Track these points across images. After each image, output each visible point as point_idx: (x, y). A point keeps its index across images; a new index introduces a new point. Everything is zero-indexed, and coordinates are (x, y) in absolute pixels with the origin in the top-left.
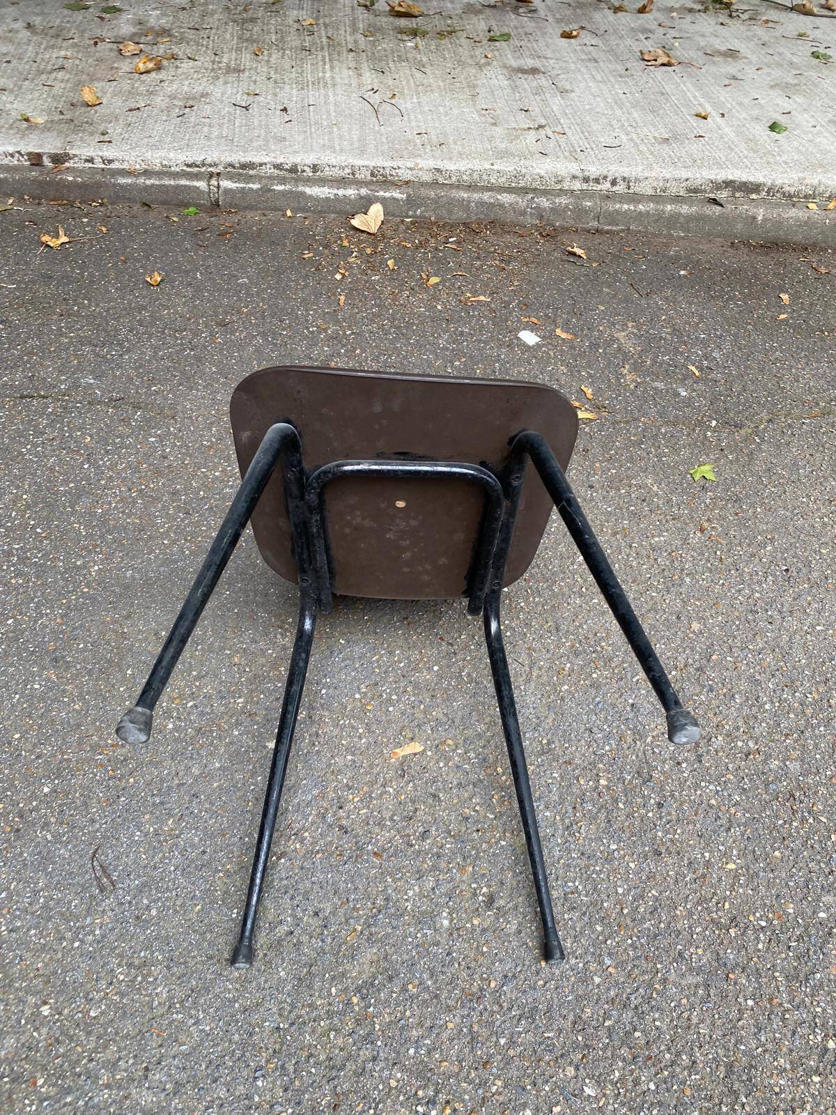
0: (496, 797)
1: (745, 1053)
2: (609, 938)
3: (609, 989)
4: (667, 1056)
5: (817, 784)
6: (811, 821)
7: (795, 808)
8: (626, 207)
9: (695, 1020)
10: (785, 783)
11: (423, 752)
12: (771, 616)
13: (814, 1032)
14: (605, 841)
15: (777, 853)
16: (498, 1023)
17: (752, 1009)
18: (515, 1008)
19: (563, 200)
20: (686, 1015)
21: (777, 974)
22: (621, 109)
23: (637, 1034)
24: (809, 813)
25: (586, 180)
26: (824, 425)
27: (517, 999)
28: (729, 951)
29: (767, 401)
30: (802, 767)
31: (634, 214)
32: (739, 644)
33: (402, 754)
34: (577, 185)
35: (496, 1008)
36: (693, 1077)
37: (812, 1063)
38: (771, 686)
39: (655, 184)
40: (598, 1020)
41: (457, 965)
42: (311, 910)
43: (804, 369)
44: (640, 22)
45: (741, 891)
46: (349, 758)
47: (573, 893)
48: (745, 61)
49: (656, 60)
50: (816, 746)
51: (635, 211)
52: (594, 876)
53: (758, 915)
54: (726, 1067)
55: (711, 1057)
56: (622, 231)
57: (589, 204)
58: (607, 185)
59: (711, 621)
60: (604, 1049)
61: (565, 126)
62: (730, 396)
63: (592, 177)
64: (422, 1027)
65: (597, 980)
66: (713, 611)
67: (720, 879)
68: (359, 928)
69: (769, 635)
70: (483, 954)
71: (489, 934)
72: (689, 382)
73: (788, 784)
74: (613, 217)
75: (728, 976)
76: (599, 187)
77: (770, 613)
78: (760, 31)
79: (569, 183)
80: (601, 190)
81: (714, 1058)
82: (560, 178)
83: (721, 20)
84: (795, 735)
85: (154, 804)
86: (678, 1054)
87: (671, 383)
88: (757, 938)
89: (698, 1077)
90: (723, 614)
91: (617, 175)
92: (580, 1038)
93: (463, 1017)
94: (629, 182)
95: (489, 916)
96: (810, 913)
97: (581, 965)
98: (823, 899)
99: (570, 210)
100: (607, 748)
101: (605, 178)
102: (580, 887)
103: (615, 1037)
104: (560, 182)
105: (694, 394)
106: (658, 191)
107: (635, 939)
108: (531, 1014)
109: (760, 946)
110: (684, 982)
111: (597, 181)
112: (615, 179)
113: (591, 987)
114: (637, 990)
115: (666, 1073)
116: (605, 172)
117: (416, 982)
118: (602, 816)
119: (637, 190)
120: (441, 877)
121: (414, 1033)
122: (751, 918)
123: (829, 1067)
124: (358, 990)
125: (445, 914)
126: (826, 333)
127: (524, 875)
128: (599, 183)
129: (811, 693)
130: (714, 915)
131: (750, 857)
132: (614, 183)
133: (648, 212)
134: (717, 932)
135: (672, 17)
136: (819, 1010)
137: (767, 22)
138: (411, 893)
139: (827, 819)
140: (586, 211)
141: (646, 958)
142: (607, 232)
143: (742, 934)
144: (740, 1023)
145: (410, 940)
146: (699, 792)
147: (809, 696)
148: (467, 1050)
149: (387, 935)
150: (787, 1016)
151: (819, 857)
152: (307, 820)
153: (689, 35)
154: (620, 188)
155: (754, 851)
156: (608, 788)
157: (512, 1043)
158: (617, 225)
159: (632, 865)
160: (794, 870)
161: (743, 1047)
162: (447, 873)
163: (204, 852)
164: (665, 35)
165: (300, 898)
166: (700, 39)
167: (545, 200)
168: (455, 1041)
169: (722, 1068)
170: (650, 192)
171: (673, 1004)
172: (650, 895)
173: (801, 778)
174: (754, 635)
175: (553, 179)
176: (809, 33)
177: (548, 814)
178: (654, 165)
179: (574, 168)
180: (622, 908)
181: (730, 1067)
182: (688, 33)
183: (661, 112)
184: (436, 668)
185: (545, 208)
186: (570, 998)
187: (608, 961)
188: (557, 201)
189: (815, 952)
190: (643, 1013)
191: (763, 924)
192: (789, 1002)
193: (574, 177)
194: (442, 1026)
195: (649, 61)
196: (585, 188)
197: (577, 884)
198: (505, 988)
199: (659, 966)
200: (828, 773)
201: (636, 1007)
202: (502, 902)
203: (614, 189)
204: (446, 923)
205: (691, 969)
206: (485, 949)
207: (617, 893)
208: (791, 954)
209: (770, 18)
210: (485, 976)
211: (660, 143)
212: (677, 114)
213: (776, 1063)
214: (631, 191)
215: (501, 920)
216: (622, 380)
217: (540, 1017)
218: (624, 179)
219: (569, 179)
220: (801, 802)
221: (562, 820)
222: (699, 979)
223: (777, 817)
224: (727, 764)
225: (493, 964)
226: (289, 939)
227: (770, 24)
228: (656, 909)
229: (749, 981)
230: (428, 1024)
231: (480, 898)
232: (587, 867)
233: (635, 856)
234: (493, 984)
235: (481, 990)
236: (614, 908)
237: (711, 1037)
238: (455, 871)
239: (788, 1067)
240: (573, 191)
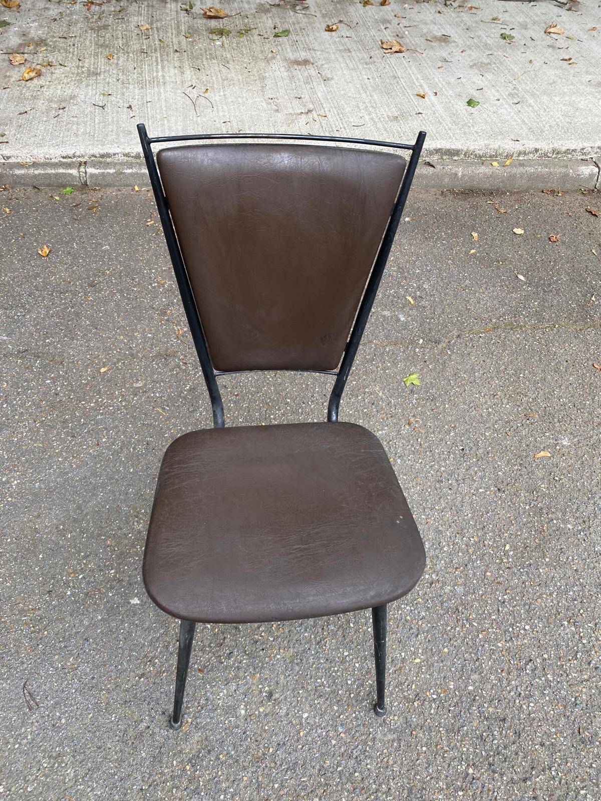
0: (275, 626)
1: (419, 781)
2: (342, 714)
3: (340, 748)
4: (374, 786)
5: (473, 601)
6: (468, 626)
7: (458, 617)
9: (391, 762)
10: (453, 602)
12: (451, 484)
13: (461, 764)
14: (341, 650)
15: (446, 650)
16: (274, 775)
17: (425, 753)
18: (284, 764)
20: (385, 760)
21: (441, 729)
22: (366, 92)
23: (357, 774)
24: (467, 620)
26: (494, 337)
27: (285, 758)
28: (413, 716)
29: (458, 320)
30: (464, 589)
32: (430, 506)
35: (273, 765)
36: (388, 798)
37: (459, 783)
38: (448, 534)
40: (333, 767)
41: (249, 740)
44: (381, 14)
45: (423, 676)
47: (320, 686)
48: (454, 45)
49: (391, 49)
50: (474, 574)
52: (334, 674)
53: (432, 691)
54: (408, 790)
55: (399, 784)
59: (412, 490)
60: (337, 786)
61: (326, 110)
62: (433, 318)
64: (228, 781)
65: (334, 742)
66: (414, 483)
67: (410, 670)
68: (190, 720)
69: (449, 497)
70: (265, 731)
71: (269, 718)
72: (407, 309)
73: (455, 602)
75: (412, 733)
77: (450, 482)
78: (466, 17)
81: (401, 785)
83: (438, 9)
84: (461, 568)
85: (60, 648)
86: (380, 785)
87: (394, 312)
88: (431, 707)
89: (391, 798)
90: (420, 484)
92: (322, 780)
93: (253, 772)
95: (269, 705)
96: (463, 687)
97: (324, 733)
98: (472, 677)
102: (325, 682)
103: (343, 777)
105: (409, 319)
107: (357, 713)
108: (293, 767)
109: (432, 711)
110: (386, 739)
113: (330, 747)
114: (358, 746)
115: (373, 797)
117: (225, 753)
118: (340, 633)
120: (240, 682)
121: (224, 785)
122: (428, 694)
123: (469, 785)
124: (190, 761)
125: (242, 707)
126: (501, 263)
127: (291, 677)
129: (473, 537)
130: (405, 694)
131: (429, 653)
134: (407, 705)
135: (405, 9)
136: (465, 749)
137: (471, 8)
138: (221, 694)
139: (478, 623)
141: (364, 725)
143: (422, 705)
144: (418, 762)
145: (221, 725)
146: (400, 612)
147: (472, 539)
148: (255, 793)
149: (207, 724)
150: (446, 755)
151: (471, 650)
152: (157, 651)
153: (415, 24)
155: (432, 649)
157: (282, 786)
159: (357, 665)
160: (455, 660)
161: (418, 777)
162: (244, 679)
163: (93, 678)
164: (399, 24)
165: (154, 703)
166: (423, 27)
168: (248, 788)
169: (406, 791)
171: (378, 754)
172: (367, 683)
173: (463, 598)
174: (440, 498)
176: (500, 16)
177: (306, 634)
180: (350, 694)
181: (410, 791)
182: (415, 22)
183: (393, 94)
186: (317, 755)
187: (340, 730)
189: (465, 712)
190: (360, 760)
191: (435, 697)
192: (448, 746)
194: (240, 779)
195: (386, 49)
197: (323, 680)
198: (278, 752)
199: (371, 730)
200: (481, 592)
201: (357, 757)
202: (277, 696)
204: (243, 712)
205: (390, 730)
206: (266, 728)
207: (347, 683)
208: (450, 715)
209: (474, 5)
210: (266, 745)
211: (391, 121)
212: (404, 95)
213: (437, 785)
215: (277, 708)
217: (299, 768)
220: (462, 614)
221: (315, 638)
222: (395, 736)
223: (447, 625)
224: (418, 591)
225: (272, 737)
226: (147, 731)
227: (473, 10)
228: (371, 693)
229: (424, 735)
230: (232, 778)
231: (264, 694)
232: (330, 668)
233: (359, 659)
234: (271, 750)
235: (264, 754)
236: (346, 693)
237: (400, 772)
238: (248, 677)
239: (445, 787)
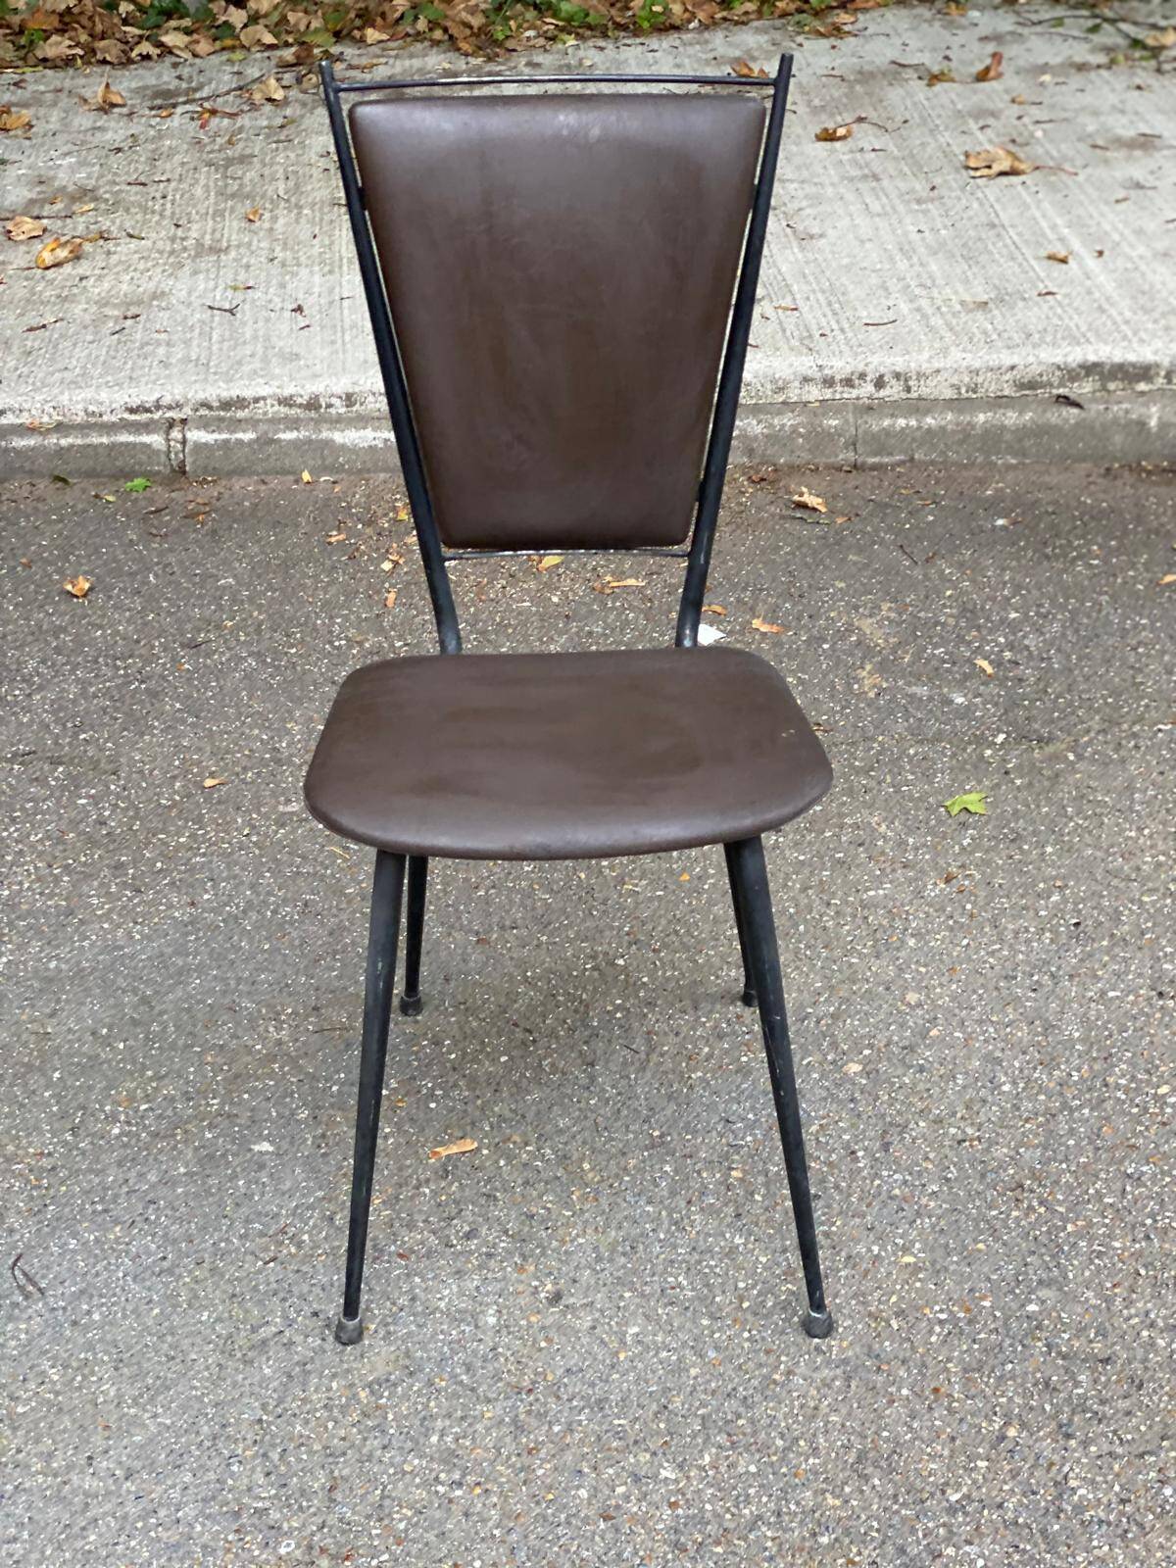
8: (901, 422)
12: (1037, 982)
19: (788, 421)
22: (909, 258)
25: (829, 382)
31: (918, 434)
34: (814, 393)
39: (955, 380)
44: (975, 98)
49: (989, 167)
51: (918, 428)
56: (900, 463)
57: (834, 423)
58: (868, 389)
59: (939, 991)
61: (798, 295)
63: (839, 376)
66: (945, 979)
72: (973, 683)
74: (881, 442)
76: (855, 393)
79: (797, 391)
80: (858, 398)
82: (783, 385)
83: (1137, 81)
85: (95, 1212)
87: (939, 687)
90: (959, 981)
91: (884, 367)
94: (906, 380)
99: (801, 435)
101: (863, 374)
104: (782, 390)
105: (977, 700)
106: (963, 390)
111: (848, 382)
112: (881, 376)
116: (864, 364)
119: (925, 391)
128: (853, 386)
132: (880, 383)
133: (942, 429)
135: (1042, 84)
140: (830, 436)
142: (873, 467)
153: (1066, 115)
154: (893, 391)
158: (890, 453)
164: (1019, 118)
166: (1088, 120)
167: (755, 422)
170: (949, 394)
175: (770, 384)
178: (953, 349)
179: (808, 365)
182: (1064, 110)
183: (984, 258)
184: (504, 1059)
185: (756, 437)
188: (776, 421)
193: (807, 380)
195: (976, 169)
196: (828, 396)
203: (882, 393)
211: (969, 311)
212: (1013, 259)
214: (914, 395)
216: (856, 686)
218: (897, 376)
219: (797, 384)
240: (806, 404)
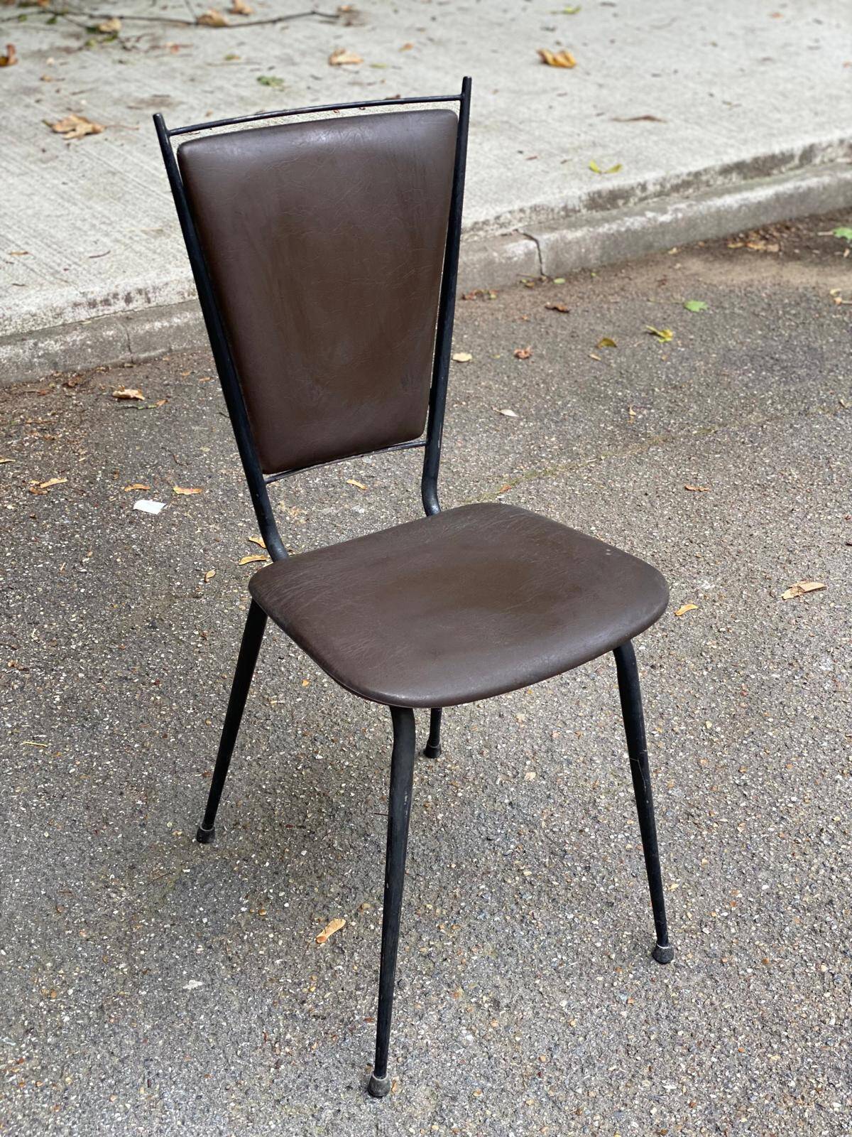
0: (442, 927)
1: (767, 1005)
2: (613, 981)
3: (638, 1016)
4: (712, 1035)
5: (705, 795)
6: (715, 825)
7: (697, 822)
8: (158, 325)
9: (717, 1003)
10: (677, 808)
11: (347, 926)
12: (582, 682)
13: (807, 966)
14: (560, 916)
15: (704, 861)
16: (567, 1082)
17: (754, 974)
18: (573, 1065)
19: (76, 337)
20: (708, 1002)
21: (757, 943)
22: (75, 204)
23: (680, 1033)
24: (710, 820)
25: (93, 304)
26: (521, 495)
27: (570, 1059)
28: (712, 945)
29: (450, 490)
30: (683, 790)
31: (172, 330)
32: (569, 716)
33: (327, 936)
34: (83, 314)
35: (557, 1074)
36: (740, 1038)
37: (818, 987)
38: (618, 738)
39: (179, 288)
40: (644, 1039)
41: (503, 1061)
42: (342, 1088)
43: (465, 447)
44: (12, 79)
45: (693, 900)
46: (278, 962)
47: (561, 965)
48: (184, 107)
49: (74, 130)
50: (685, 769)
51: (171, 327)
52: (570, 944)
53: (717, 910)
54: (759, 1020)
55: (744, 1019)
56: (164, 354)
57: (111, 333)
58: (121, 305)
59: (531, 707)
60: (663, 1056)
61: (19, 243)
62: (409, 498)
63: (99, 299)
64: (507, 1116)
65: (624, 1014)
66: (528, 698)
67: (672, 900)
68: (397, 1078)
69: (590, 698)
70: (519, 1043)
71: (514, 1028)
72: (359, 497)
73: (680, 807)
74: (147, 341)
75: (722, 962)
76: (112, 309)
77: (579, 680)
78: (175, 62)
79: (71, 315)
80: (115, 313)
81: (747, 1020)
82: (58, 311)
83: (117, 58)
84: (663, 768)
85: (110, 1086)
86: (720, 1029)
87: (341, 505)
88: (727, 926)
89: (743, 1036)
90: (538, 697)
91: (129, 289)
92: (639, 1058)
93: (535, 1092)
94: (146, 294)
95: (503, 1015)
96: (755, 891)
97: (604, 1010)
98: (759, 876)
99: (90, 346)
100: (512, 846)
101: (115, 296)
102: (564, 958)
103: (665, 1044)
104: (59, 315)
105: (372, 508)
106: (186, 295)
107: (634, 972)
108: (590, 1061)
109: (733, 931)
110: (692, 984)
111: (106, 302)
112: (129, 294)
113: (623, 1022)
114: (660, 1005)
115: (719, 1047)
116: (113, 289)
117: (478, 1089)
118: (544, 898)
119: (160, 300)
120: (440, 1008)
121: (503, 1123)
122: (714, 915)
123: (831, 983)
124: (432, 1120)
125: (464, 1032)
126: (464, 403)
127: (510, 972)
128: (110, 305)
129: (654, 730)
130: (684, 926)
131: (685, 873)
132: (128, 299)
133: (187, 324)
134: (694, 937)
135: (50, 65)
136: (801, 951)
137: (176, 47)
138: (422, 1032)
139: (728, 818)
140: (110, 343)
141: (652, 981)
142: (146, 361)
143: (714, 929)
144: (751, 987)
145: (449, 1064)
146: (613, 845)
147: (654, 732)
148: (555, 1112)
149: (426, 1072)
150: (782, 966)
151: (738, 849)
152: (279, 1027)
153: (90, 86)
154: (138, 304)
155: (686, 868)
156: (535, 876)
157: (587, 1089)
158: (155, 349)
159: (596, 922)
160: (725, 866)
161: (763, 1002)
162: (442, 1003)
163: (199, 1097)
164: (58, 91)
165: (324, 1084)
166: (108, 88)
167: (53, 342)
168: (542, 1111)
169: (757, 1023)
170: (177, 299)
171: (693, 1001)
172: (624, 936)
173: (688, 798)
174: (578, 703)
175: (50, 314)
176: (237, 52)
177: (497, 919)
178: (168, 266)
179: (73, 294)
180: (609, 957)
181: (762, 1019)
182: (84, 83)
183: (128, 197)
184: (304, 853)
185: (57, 352)
186: (612, 1036)
187: (624, 998)
188: (68, 339)
189: (775, 915)
190: (674, 1017)
191: (725, 914)
192: (778, 957)
193: (76, 305)
194: (523, 1107)
195: (65, 133)
196: (94, 315)
197: (560, 956)
198: (555, 1057)
199: (666, 981)
200: (707, 785)
201: (667, 1017)
202: (506, 1001)
203: (131, 306)
204: (470, 1038)
205: (691, 971)
206: (518, 1039)
207: (597, 948)
208: (759, 925)
209: (178, 42)
210: (531, 1057)
211: (155, 238)
212: (149, 195)
213: (793, 1000)
214: (153, 304)
215: (516, 1013)
216: (288, 518)
217: (598, 1060)
218: (140, 292)
219: (70, 309)
220: (699, 816)
221: (513, 917)
222: (702, 975)
223: (687, 835)
224: (621, 814)
225: (533, 1046)
226: (340, 1117)
227: (183, 51)
228: (636, 944)
229: (740, 957)
230: (510, 1111)
231: (486, 1006)
232: (560, 941)
233: (593, 915)
234: (543, 1059)
235: (537, 1068)
236: (603, 960)
237: (736, 1007)
238: (448, 998)
239: (803, 997)
240: (80, 323)
